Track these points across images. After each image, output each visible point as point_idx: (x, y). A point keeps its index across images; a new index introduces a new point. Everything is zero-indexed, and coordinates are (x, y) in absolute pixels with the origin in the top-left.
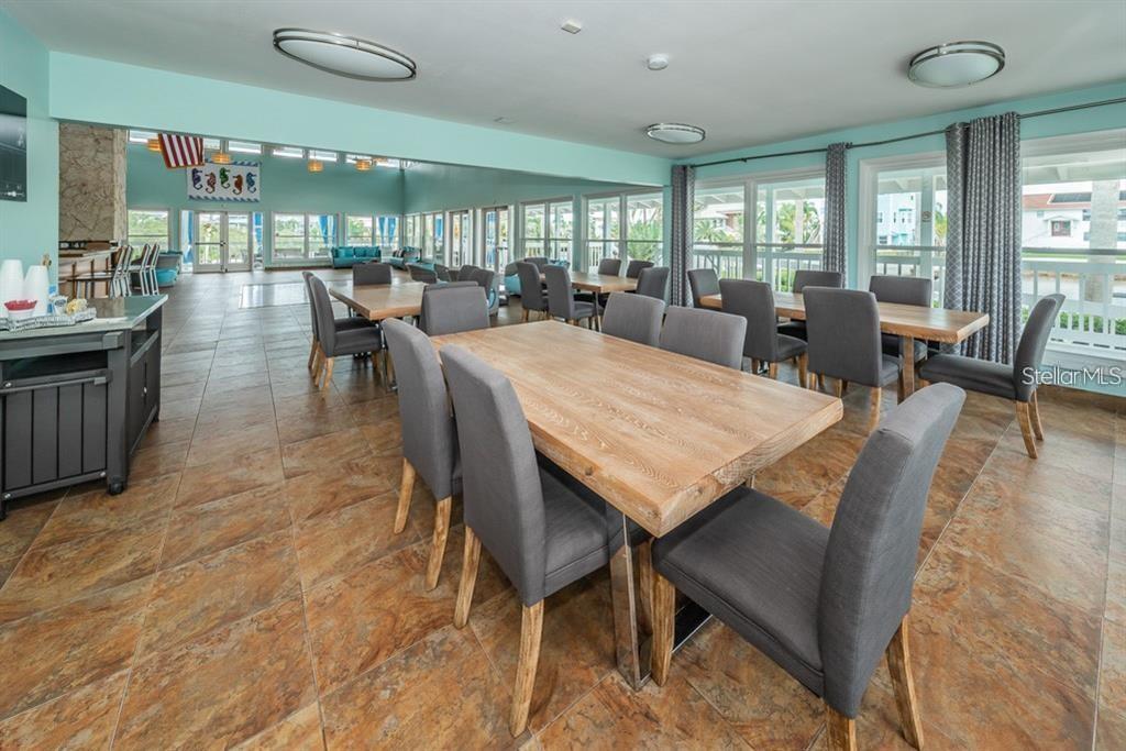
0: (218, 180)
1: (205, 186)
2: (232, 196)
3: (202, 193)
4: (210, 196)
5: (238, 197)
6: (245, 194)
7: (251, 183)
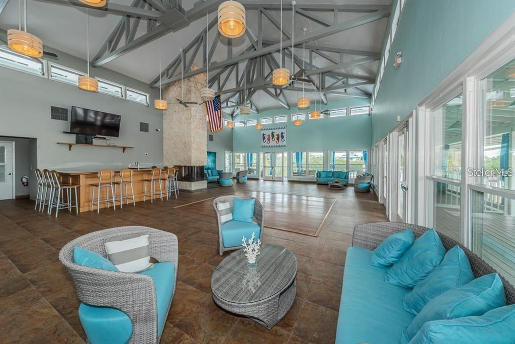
0: (271, 137)
1: (267, 141)
2: (276, 144)
3: (266, 144)
4: (268, 145)
5: (278, 145)
6: (281, 143)
7: (283, 137)
